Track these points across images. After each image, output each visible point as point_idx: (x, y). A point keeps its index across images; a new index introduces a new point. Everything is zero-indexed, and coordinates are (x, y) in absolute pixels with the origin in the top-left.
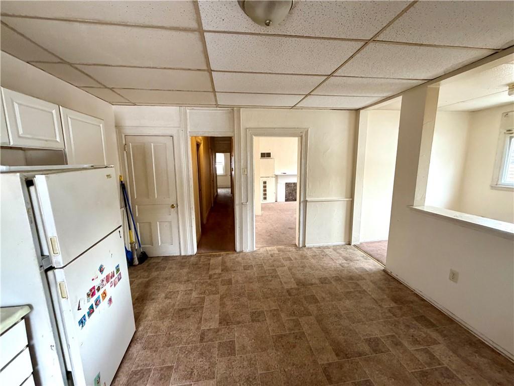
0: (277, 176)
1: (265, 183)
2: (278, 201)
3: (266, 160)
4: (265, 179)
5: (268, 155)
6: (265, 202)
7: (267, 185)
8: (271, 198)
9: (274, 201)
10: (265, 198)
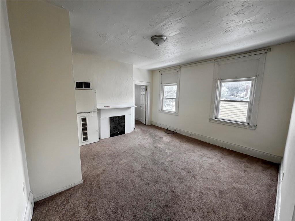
0: (99, 111)
1: (84, 120)
2: (102, 138)
3: (83, 92)
4: (84, 115)
5: (87, 85)
6: (86, 143)
7: (88, 122)
8: (93, 138)
9: (98, 140)
10: (85, 139)
